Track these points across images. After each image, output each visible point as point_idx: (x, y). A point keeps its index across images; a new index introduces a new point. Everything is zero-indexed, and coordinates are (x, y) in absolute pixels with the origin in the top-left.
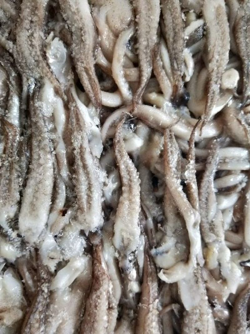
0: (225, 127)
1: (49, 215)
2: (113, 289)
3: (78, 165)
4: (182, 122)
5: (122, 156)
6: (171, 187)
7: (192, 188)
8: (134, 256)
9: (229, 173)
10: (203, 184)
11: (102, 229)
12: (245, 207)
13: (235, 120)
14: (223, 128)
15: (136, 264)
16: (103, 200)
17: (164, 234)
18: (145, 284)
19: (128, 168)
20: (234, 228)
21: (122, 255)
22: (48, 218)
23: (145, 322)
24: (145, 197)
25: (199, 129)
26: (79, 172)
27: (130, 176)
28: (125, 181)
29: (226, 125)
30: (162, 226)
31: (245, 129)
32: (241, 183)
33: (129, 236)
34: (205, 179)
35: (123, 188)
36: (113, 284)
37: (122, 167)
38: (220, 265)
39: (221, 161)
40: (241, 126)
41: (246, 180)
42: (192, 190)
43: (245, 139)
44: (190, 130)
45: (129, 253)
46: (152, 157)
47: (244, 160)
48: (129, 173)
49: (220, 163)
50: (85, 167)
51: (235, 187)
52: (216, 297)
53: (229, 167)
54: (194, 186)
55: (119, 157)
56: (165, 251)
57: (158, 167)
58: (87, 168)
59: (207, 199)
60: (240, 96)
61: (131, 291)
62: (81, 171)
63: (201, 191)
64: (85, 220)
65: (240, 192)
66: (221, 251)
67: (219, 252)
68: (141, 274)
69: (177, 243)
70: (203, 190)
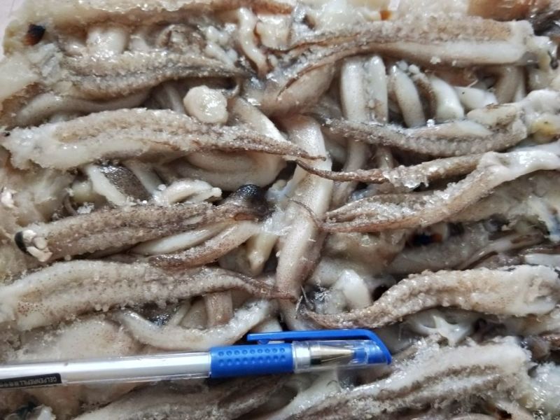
0: (303, 111)
3: (415, 401)
4: (301, 197)
5: (384, 313)
6: (443, 213)
7: (436, 172)
9: (393, 99)
10: (424, 150)
11: (521, 337)
12: (456, 64)
13: (290, 90)
14: (305, 114)
16: (472, 343)
17: (523, 219)
19: (404, 297)
20: (489, 81)
24: (454, 259)
25: (312, 161)
26: (428, 398)
27: (420, 292)
28: (430, 302)
29: (300, 107)
30: (507, 223)
31: (308, 70)
32: (411, 75)
33: (535, 288)
34: (414, 146)
35: (446, 304)
37: (405, 310)
39: (373, 116)
40: (302, 80)
41: (403, 65)
42: (442, 171)
43: (325, 70)
44: (317, 182)
46: (378, 251)
47: (366, 70)
48: (413, 294)
49: (376, 117)
50: (417, 387)
51: (419, 85)
53: (383, 99)
54: (433, 168)
55: (386, 319)
56: (552, 217)
57: (396, 238)
58: (418, 382)
59: (452, 140)
60: (238, 81)
62: (425, 393)
63: (436, 152)
64: (514, 374)
65: (428, 75)
66: (538, 108)
67: (543, 113)
69: (534, 193)
70: (435, 148)
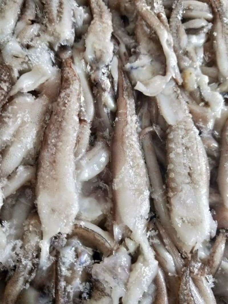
1: (16, 23)
2: (85, 102)
8: (108, 69)
15: (110, 77)
18: (120, 98)
21: (95, 68)
22: (16, 25)
23: (123, 135)
36: (84, 97)
38: (199, 87)
45: (102, 66)
52: (200, 120)
61: (105, 106)
68: (116, 89)
